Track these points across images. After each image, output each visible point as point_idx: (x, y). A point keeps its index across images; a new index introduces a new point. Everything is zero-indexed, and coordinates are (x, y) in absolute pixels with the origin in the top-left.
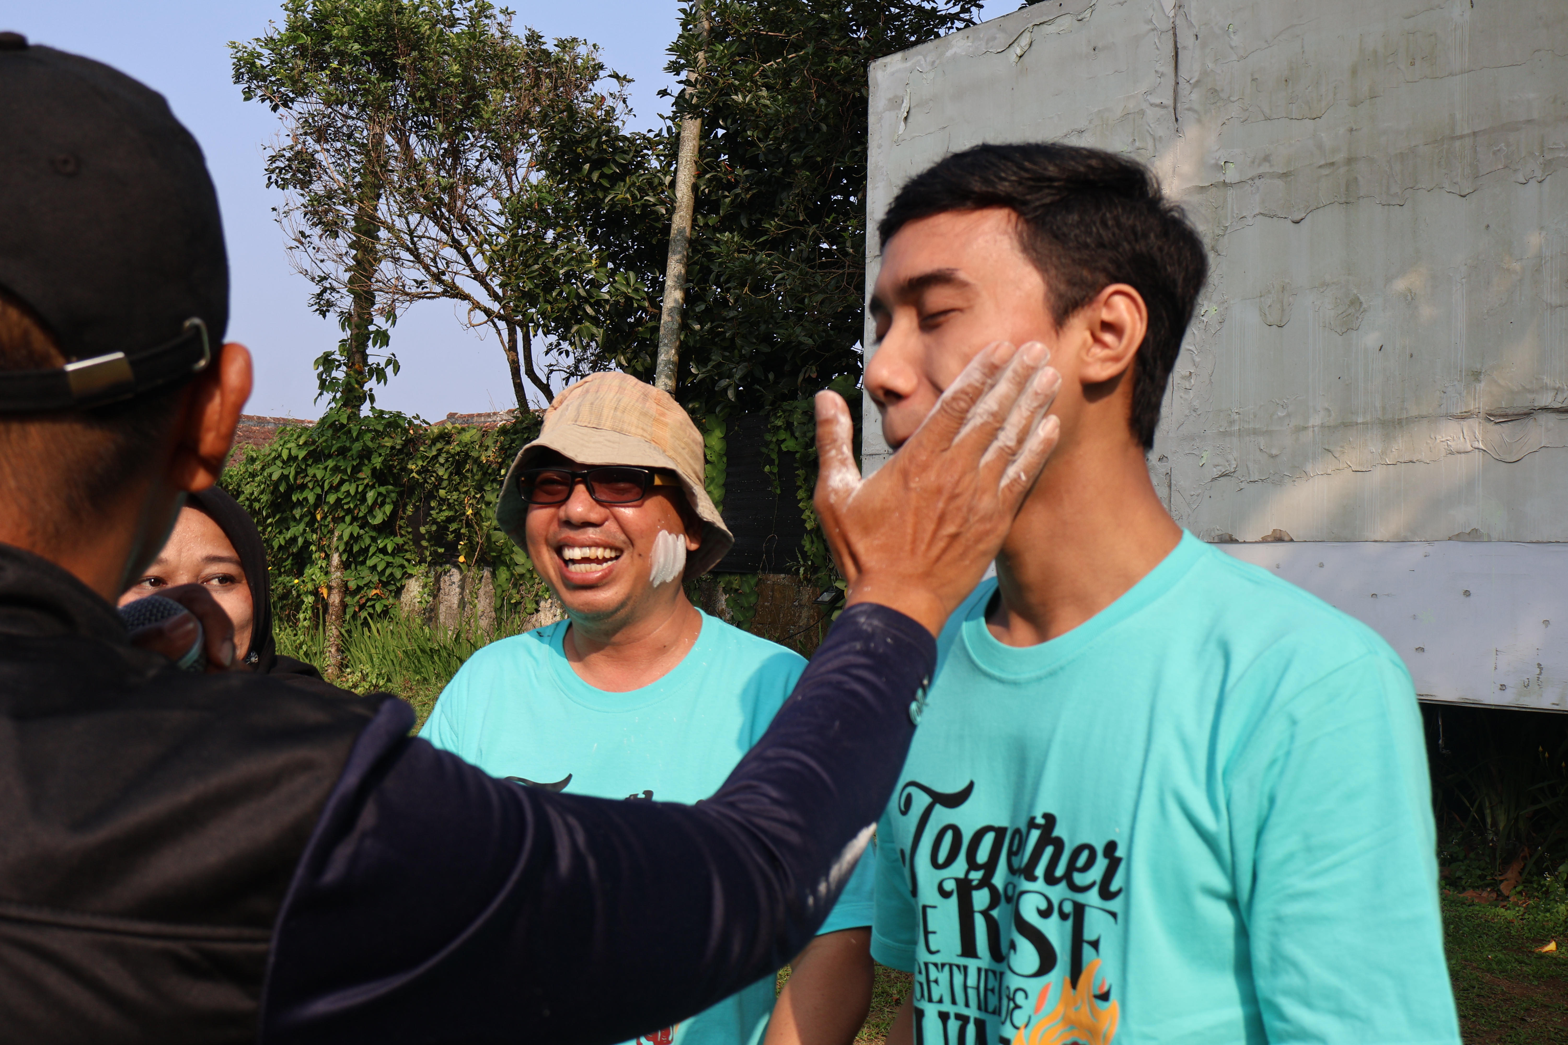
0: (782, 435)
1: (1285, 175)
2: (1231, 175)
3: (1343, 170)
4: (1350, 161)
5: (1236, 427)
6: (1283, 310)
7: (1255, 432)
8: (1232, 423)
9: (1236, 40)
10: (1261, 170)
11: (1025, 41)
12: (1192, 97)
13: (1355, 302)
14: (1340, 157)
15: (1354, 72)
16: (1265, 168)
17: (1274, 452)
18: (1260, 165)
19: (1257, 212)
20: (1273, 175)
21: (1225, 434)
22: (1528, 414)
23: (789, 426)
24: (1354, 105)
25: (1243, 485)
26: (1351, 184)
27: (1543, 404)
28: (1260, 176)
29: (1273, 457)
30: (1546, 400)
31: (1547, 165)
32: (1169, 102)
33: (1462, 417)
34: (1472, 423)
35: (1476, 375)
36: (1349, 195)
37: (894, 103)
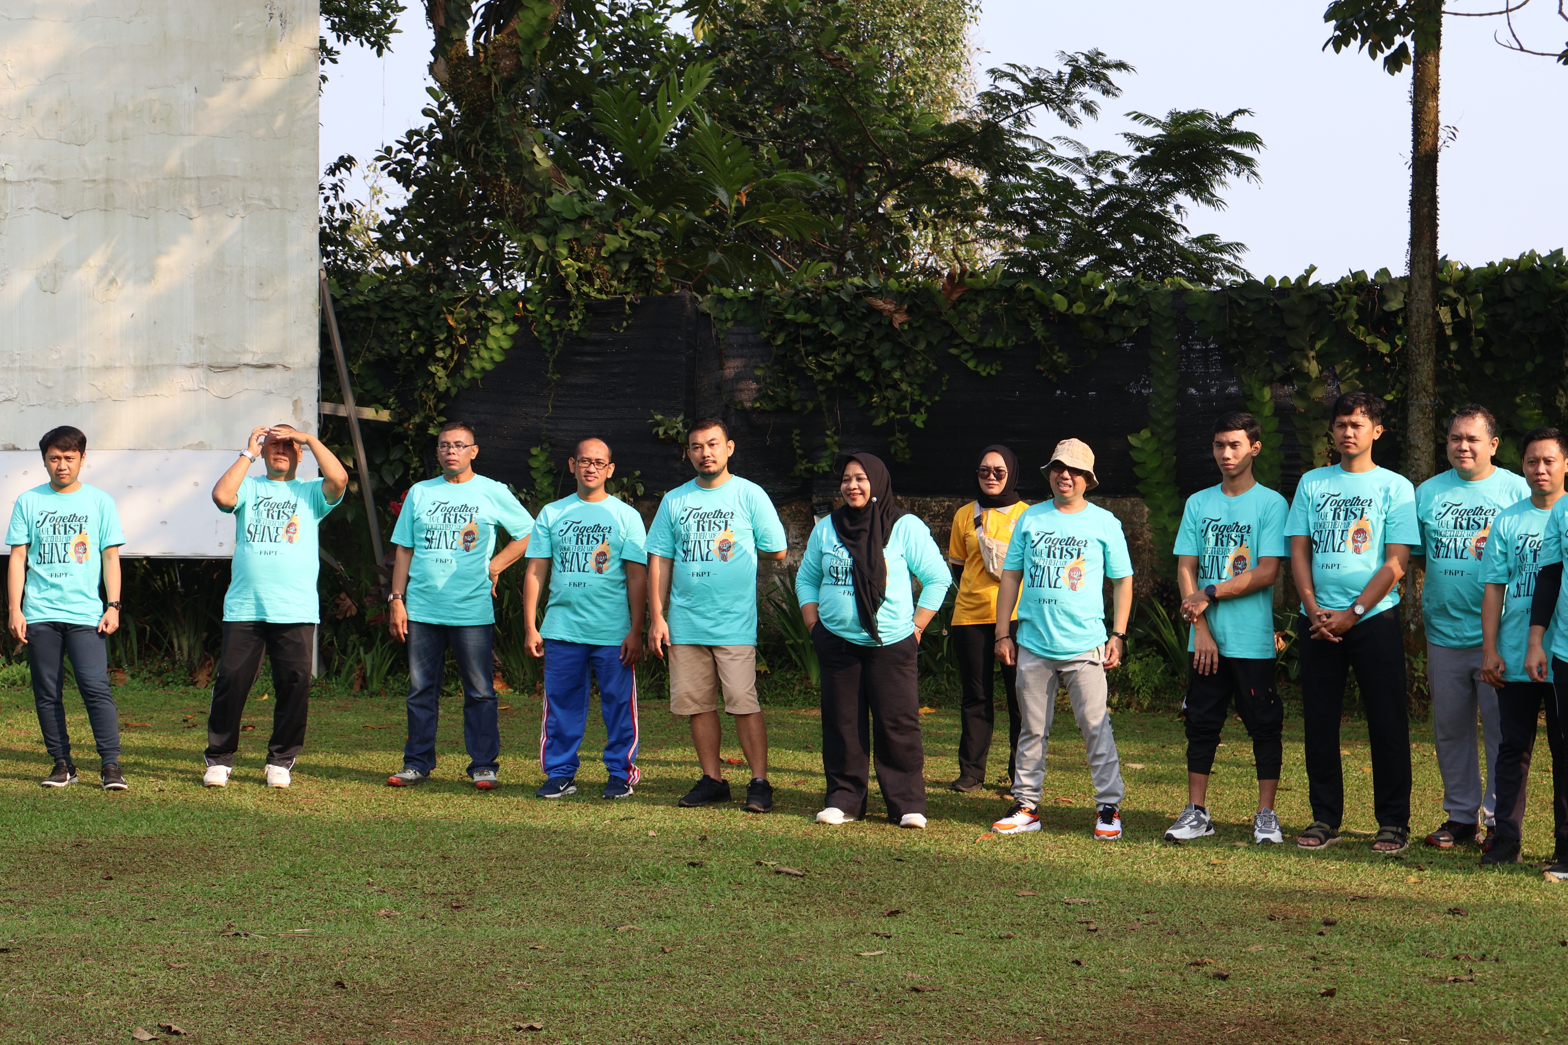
1: (56, 183)
2: (11, 175)
3: (102, 186)
4: (107, 181)
5: (17, 365)
6: (55, 281)
7: (33, 369)
8: (14, 361)
10: (36, 175)
13: (113, 281)
14: (100, 177)
15: (110, 118)
16: (39, 174)
17: (50, 384)
18: (35, 171)
19: (33, 205)
20: (46, 181)
21: (7, 369)
22: (236, 368)
24: (111, 141)
25: (23, 408)
26: (109, 197)
27: (245, 362)
28: (35, 180)
29: (48, 388)
30: (248, 359)
31: (247, 208)
33: (191, 367)
34: (199, 371)
35: (201, 340)
36: (107, 205)
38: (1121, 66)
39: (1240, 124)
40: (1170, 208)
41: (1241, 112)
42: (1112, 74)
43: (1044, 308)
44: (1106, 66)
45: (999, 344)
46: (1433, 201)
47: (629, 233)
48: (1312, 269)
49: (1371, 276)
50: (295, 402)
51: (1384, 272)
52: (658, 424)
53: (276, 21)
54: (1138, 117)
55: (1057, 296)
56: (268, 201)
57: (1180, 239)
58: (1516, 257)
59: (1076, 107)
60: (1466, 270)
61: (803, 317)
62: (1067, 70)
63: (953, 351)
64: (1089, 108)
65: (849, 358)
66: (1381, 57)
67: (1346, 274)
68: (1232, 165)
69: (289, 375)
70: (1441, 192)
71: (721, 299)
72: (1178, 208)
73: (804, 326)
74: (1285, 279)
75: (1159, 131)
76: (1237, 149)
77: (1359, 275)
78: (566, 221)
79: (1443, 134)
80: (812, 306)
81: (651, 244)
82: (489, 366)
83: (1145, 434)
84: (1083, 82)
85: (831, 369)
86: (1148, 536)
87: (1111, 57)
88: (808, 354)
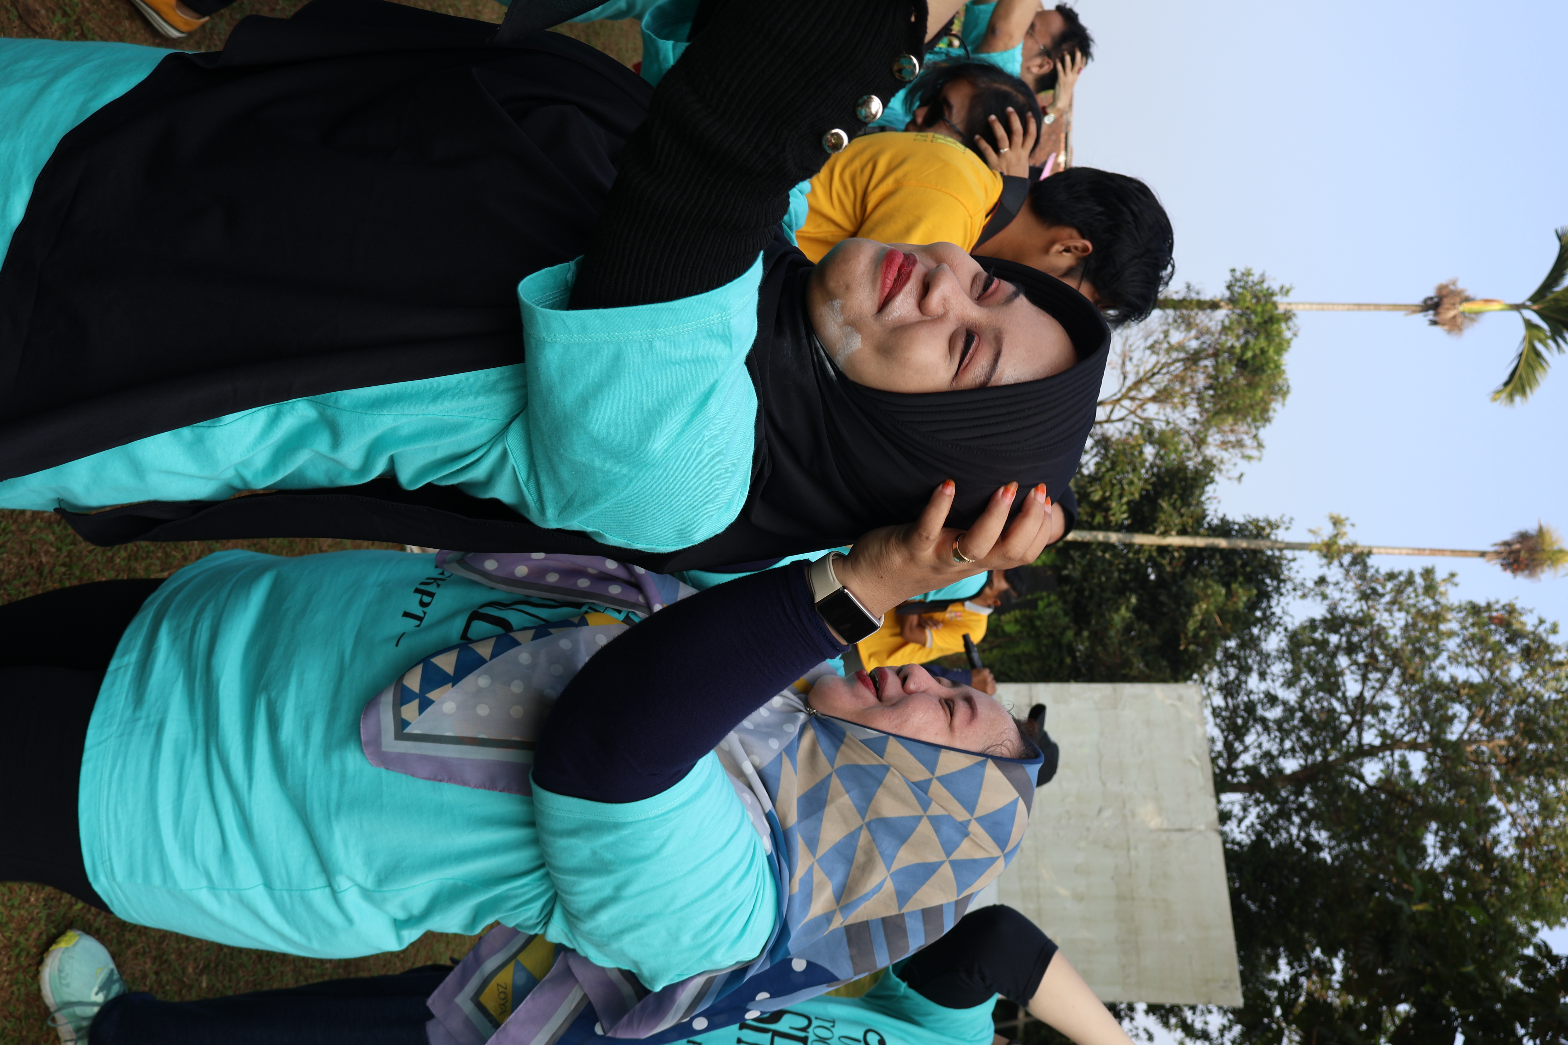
0: (1046, 601)
1: (1130, 874)
2: (1133, 853)
3: (1130, 896)
11: (1197, 763)
12: (1164, 837)
14: (1135, 895)
15: (1165, 901)
16: (1134, 866)
19: (1118, 863)
20: (1131, 869)
23: (1049, 605)
24: (1153, 900)
26: (1124, 899)
28: (1131, 864)
37: (1180, 698)
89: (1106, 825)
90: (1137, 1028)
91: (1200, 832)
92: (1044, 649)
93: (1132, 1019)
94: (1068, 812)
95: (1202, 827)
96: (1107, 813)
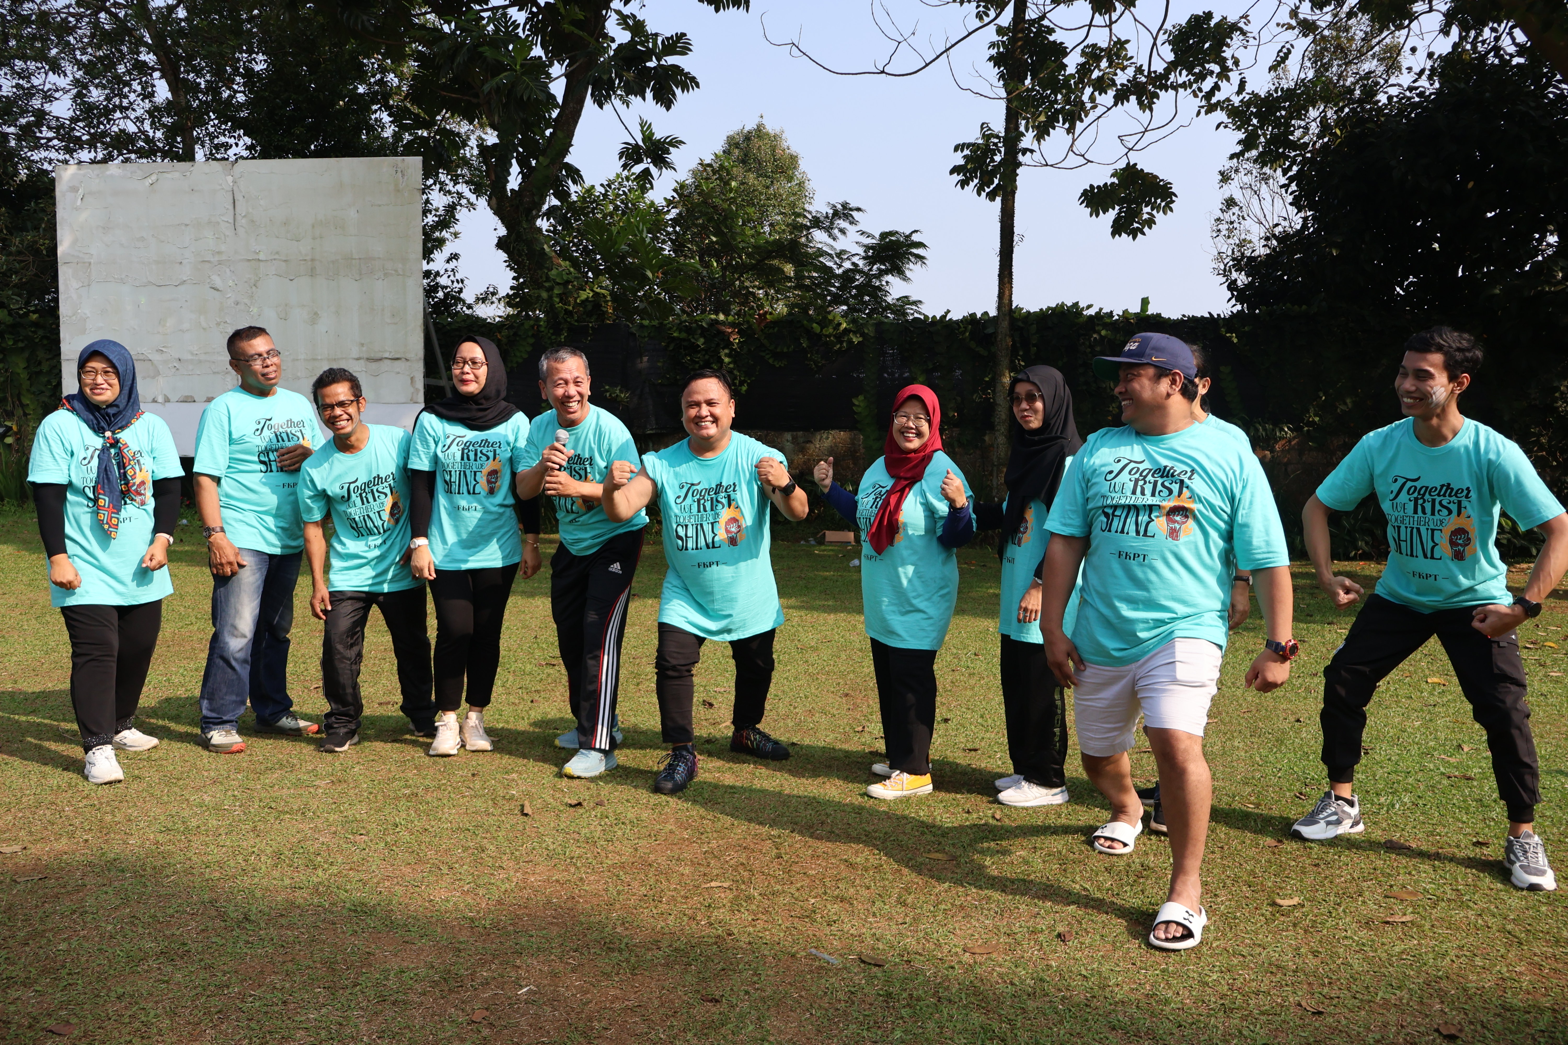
1: (285, 261)
2: (262, 256)
3: (310, 263)
4: (312, 260)
6: (286, 313)
9: (262, 202)
10: (275, 257)
11: (154, 177)
12: (242, 222)
13: (316, 314)
14: (308, 258)
15: (313, 226)
16: (277, 257)
18: (274, 255)
19: (274, 273)
20: (280, 260)
22: (381, 360)
24: (314, 239)
26: (313, 269)
27: (386, 357)
28: (275, 259)
30: (387, 355)
31: (385, 274)
32: (231, 221)
33: (358, 359)
34: (362, 362)
35: (362, 345)
36: (312, 273)
37: (74, 189)
38: (858, 209)
39: (915, 238)
40: (884, 283)
41: (916, 231)
42: (855, 214)
43: (809, 333)
44: (851, 210)
45: (785, 350)
46: (1010, 274)
47: (592, 290)
48: (948, 311)
49: (979, 316)
50: (412, 378)
51: (986, 313)
52: (607, 391)
53: (399, 174)
54: (863, 233)
55: (815, 325)
56: (396, 271)
57: (889, 299)
58: (1054, 306)
59: (836, 231)
60: (1028, 312)
61: (684, 335)
62: (831, 212)
63: (763, 354)
64: (843, 231)
65: (707, 357)
66: (984, 194)
67: (966, 314)
68: (913, 259)
69: (408, 363)
70: (1015, 269)
71: (641, 326)
72: (887, 282)
73: (684, 340)
74: (934, 317)
75: (874, 241)
76: (915, 251)
77: (973, 315)
78: (558, 284)
79: (1016, 238)
80: (689, 330)
81: (605, 297)
82: (520, 360)
83: (861, 398)
84: (840, 218)
85: (697, 362)
86: (862, 451)
87: (853, 205)
88: (686, 355)
89: (231, 283)
90: (446, 270)
91: (235, 182)
92: (20, 345)
93: (437, 274)
94: (218, 324)
95: (230, 179)
96: (218, 282)
